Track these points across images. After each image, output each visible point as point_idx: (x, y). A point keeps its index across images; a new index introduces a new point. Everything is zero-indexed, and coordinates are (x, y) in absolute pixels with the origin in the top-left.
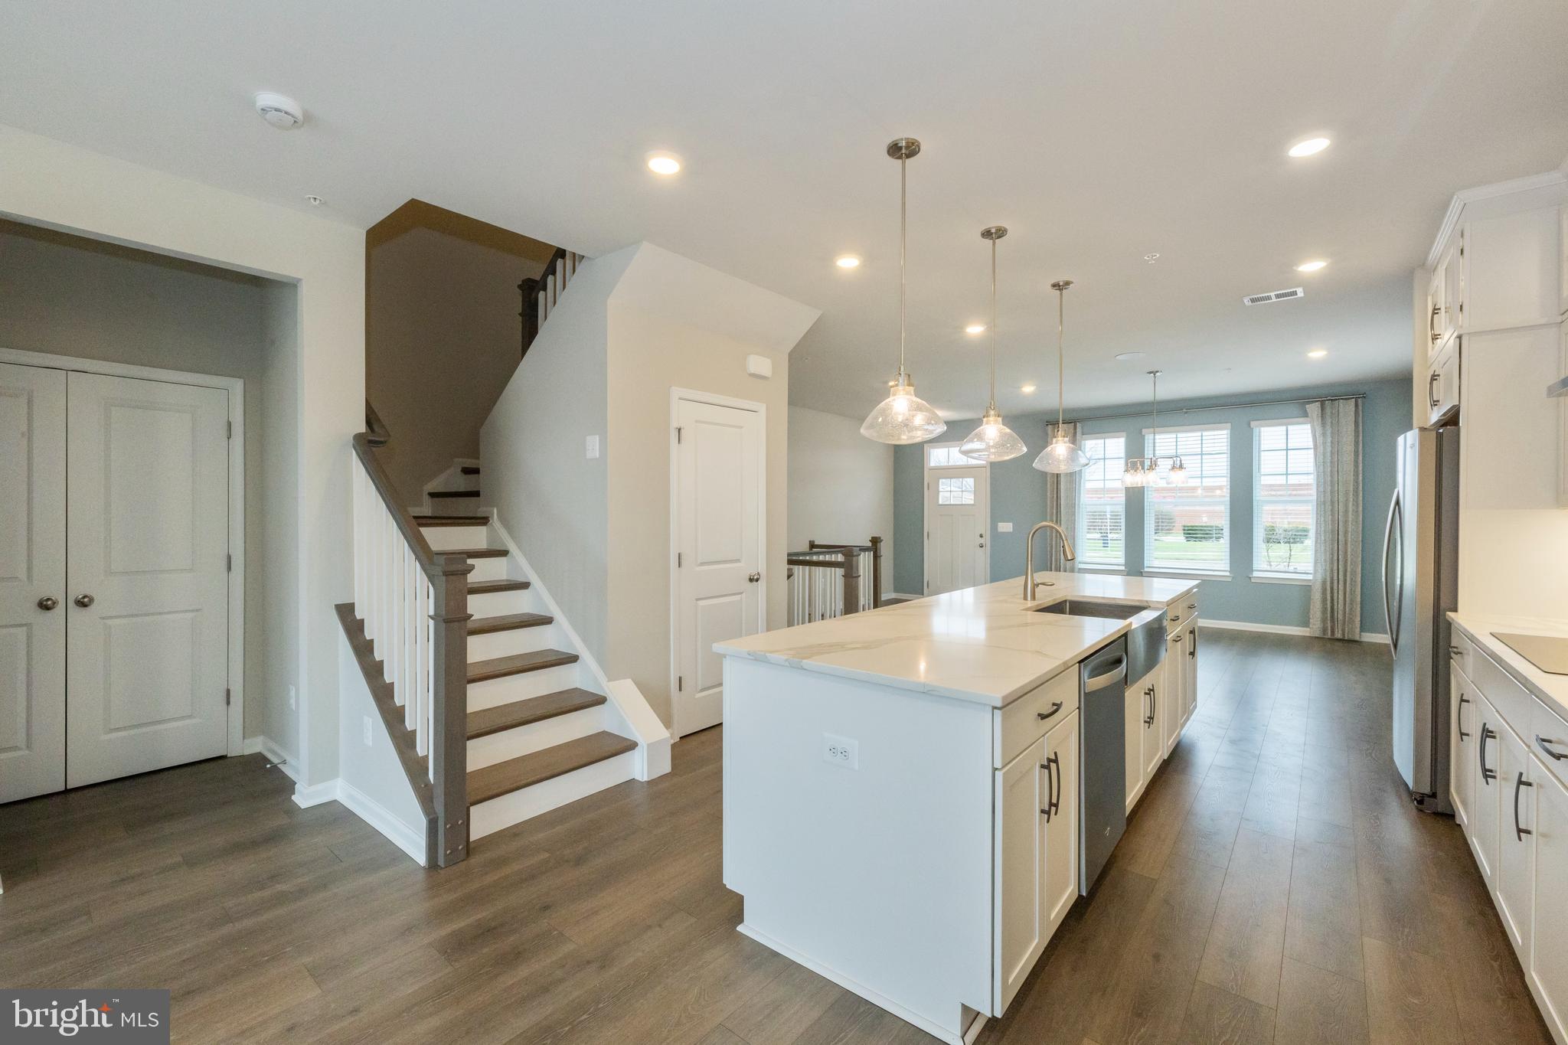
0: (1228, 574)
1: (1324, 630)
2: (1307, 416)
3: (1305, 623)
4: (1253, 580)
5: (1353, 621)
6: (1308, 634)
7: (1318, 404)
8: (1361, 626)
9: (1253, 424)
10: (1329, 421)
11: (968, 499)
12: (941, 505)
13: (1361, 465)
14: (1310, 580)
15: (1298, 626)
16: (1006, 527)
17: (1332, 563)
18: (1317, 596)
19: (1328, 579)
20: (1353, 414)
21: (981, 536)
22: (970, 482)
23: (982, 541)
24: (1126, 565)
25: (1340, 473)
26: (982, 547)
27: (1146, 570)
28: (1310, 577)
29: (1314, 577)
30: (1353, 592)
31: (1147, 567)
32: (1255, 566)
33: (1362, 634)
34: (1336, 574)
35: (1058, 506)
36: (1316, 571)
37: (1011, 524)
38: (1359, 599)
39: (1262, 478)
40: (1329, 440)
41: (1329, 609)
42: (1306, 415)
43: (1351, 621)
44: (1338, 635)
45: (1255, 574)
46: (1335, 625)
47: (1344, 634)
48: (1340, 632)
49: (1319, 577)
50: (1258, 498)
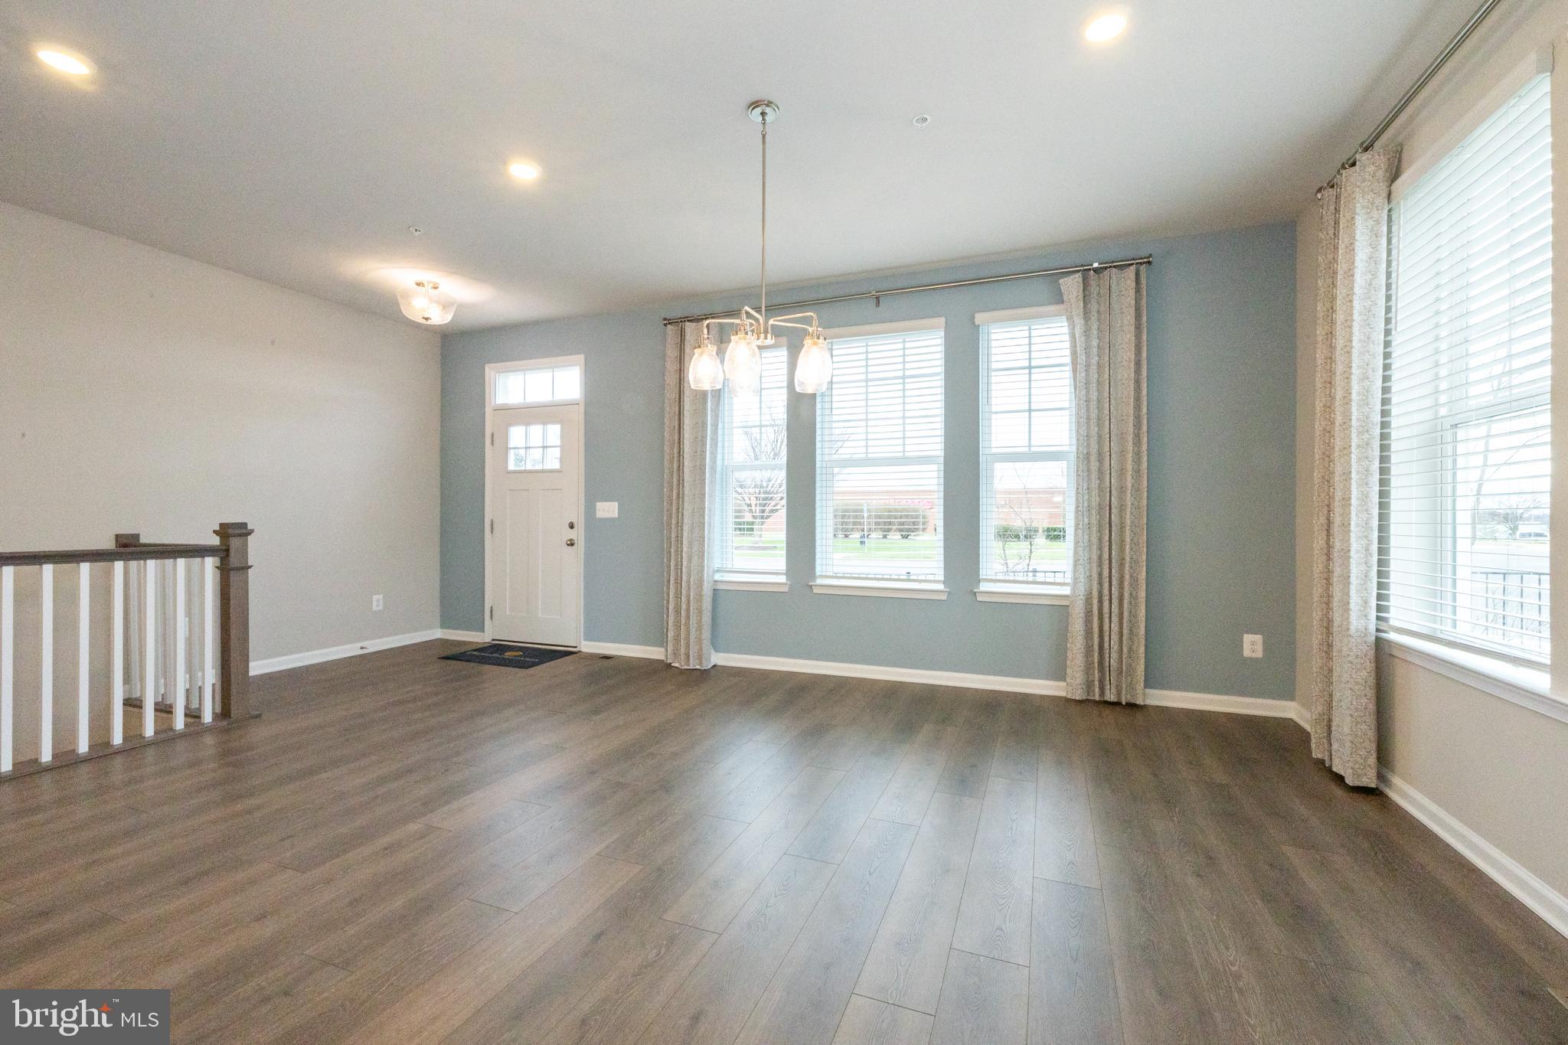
0: (941, 587)
1: (1089, 685)
2: (1062, 302)
3: (1059, 674)
4: (979, 599)
5: (1134, 670)
6: (1063, 694)
7: (1078, 277)
8: (1146, 681)
9: (979, 318)
10: (1094, 307)
11: (553, 462)
12: (515, 472)
13: (1144, 386)
14: (1066, 597)
15: (1047, 679)
16: (608, 510)
17: (1100, 565)
18: (1077, 626)
19: (1095, 594)
20: (1132, 293)
21: (572, 526)
22: (554, 431)
23: (572, 534)
24: (788, 574)
25: (1112, 401)
26: (572, 545)
27: (819, 581)
28: (1066, 591)
29: (1073, 590)
30: (1133, 615)
31: (822, 576)
32: (983, 573)
33: (1148, 691)
34: (1106, 585)
35: (680, 468)
36: (1075, 579)
37: (616, 504)
38: (1142, 631)
39: (994, 416)
40: (1095, 343)
41: (1096, 647)
42: (1059, 299)
43: (1131, 671)
44: (1111, 697)
45: (984, 587)
46: (1104, 678)
47: (1119, 694)
48: (1113, 690)
49: (1081, 590)
50: (987, 451)
